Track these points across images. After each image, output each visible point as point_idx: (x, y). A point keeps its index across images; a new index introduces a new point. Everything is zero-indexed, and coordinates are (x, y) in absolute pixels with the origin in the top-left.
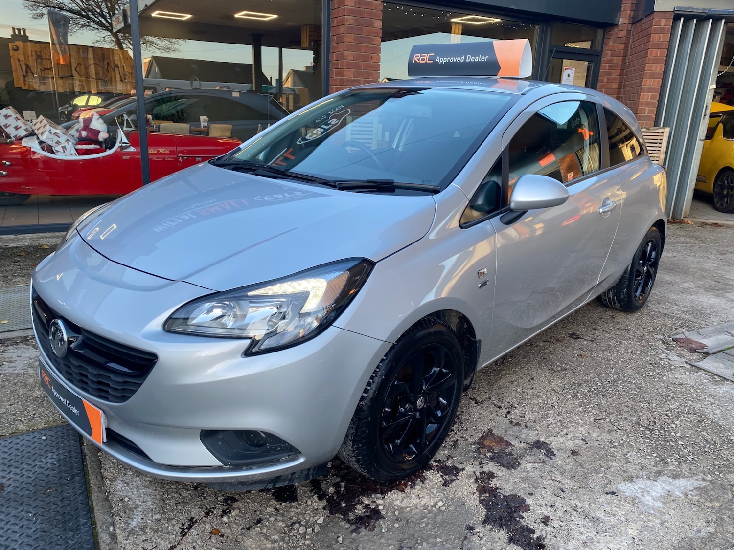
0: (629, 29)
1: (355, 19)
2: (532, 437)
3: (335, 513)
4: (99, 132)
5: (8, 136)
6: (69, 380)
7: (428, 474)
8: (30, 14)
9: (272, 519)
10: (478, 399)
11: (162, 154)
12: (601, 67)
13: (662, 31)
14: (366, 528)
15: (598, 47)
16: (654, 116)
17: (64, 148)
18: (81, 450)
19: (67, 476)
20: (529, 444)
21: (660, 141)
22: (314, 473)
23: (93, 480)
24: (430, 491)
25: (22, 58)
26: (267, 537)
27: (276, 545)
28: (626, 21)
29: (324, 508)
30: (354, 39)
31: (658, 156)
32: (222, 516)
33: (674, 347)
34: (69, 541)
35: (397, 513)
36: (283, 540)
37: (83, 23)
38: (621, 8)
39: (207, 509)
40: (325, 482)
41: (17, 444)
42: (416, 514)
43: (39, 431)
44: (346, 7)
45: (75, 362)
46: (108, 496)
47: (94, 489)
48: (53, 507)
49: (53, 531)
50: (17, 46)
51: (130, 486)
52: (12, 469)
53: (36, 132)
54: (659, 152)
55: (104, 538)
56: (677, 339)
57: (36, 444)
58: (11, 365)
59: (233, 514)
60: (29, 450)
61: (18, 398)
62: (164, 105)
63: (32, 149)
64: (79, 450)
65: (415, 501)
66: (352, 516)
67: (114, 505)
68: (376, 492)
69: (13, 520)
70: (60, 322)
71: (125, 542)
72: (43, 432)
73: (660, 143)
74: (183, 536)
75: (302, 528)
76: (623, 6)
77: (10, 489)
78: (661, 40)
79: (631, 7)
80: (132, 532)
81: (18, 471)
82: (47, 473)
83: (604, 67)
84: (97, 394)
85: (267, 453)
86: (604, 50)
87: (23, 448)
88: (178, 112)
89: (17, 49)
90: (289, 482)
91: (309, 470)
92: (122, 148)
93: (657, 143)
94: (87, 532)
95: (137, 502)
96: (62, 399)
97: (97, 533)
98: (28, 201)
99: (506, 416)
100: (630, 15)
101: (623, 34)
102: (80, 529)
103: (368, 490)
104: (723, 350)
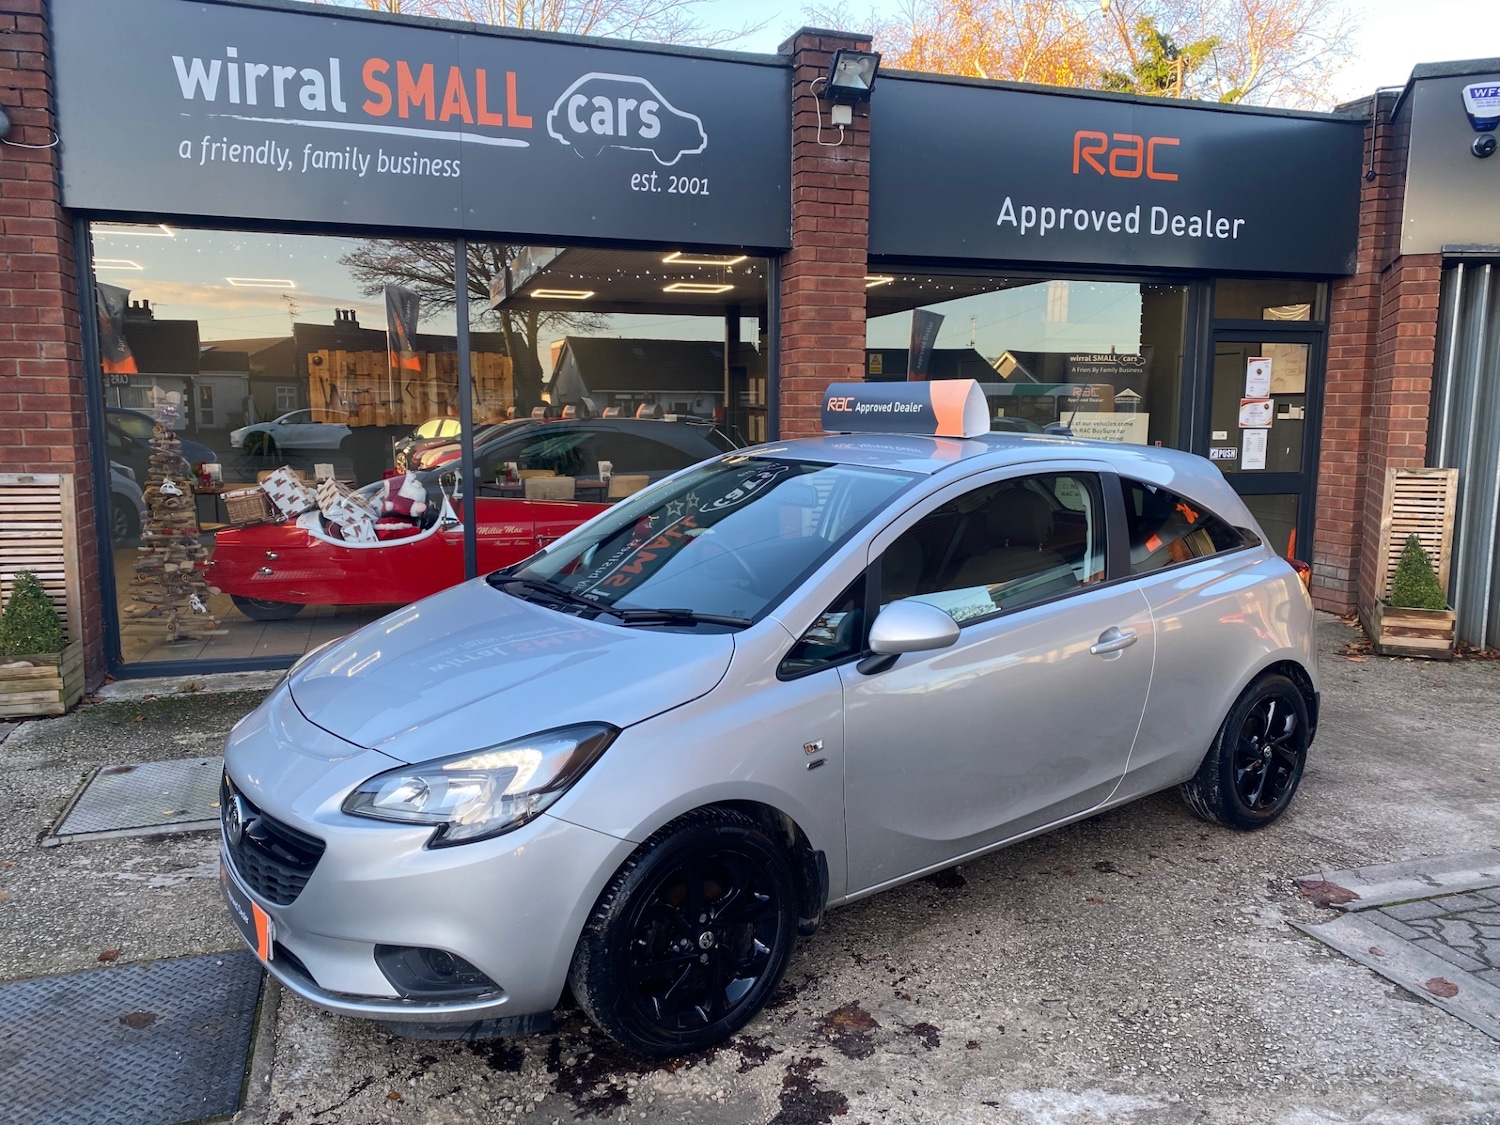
0: (1377, 282)
1: (816, 310)
2: (919, 1015)
3: (564, 1091)
4: (411, 502)
5: (279, 511)
6: (243, 876)
7: (723, 1054)
8: (361, 287)
9: (474, 1089)
10: (866, 956)
11: (510, 535)
12: (1329, 352)
13: (1421, 289)
14: (597, 1114)
15: (1320, 317)
16: (1423, 447)
17: (358, 529)
18: (262, 982)
19: (234, 1013)
20: (908, 1027)
21: (1442, 496)
22: (531, 1024)
23: (264, 1019)
24: (713, 1076)
25: (326, 375)
26: (457, 1110)
27: (468, 1120)
28: (1369, 268)
29: (551, 1084)
30: (816, 342)
31: (1440, 523)
32: (410, 1078)
33: (1289, 896)
34: (213, 1086)
35: (651, 1100)
36: (479, 1116)
37: (448, 297)
38: (1356, 244)
39: (394, 1067)
40: (568, 1051)
41: (185, 968)
42: (678, 1105)
43: (216, 956)
44: (800, 292)
45: (248, 851)
46: (276, 1041)
47: (262, 1030)
48: (206, 1046)
49: (198, 1073)
50: (320, 358)
51: (308, 1032)
52: (171, 998)
53: (321, 504)
54: (1441, 517)
55: (256, 1088)
56: (1302, 882)
57: (208, 971)
58: (208, 866)
59: (426, 1077)
60: (197, 977)
61: (204, 910)
62: (546, 442)
63: (311, 533)
64: (258, 982)
65: (685, 1086)
66: (585, 1097)
67: (280, 1052)
68: (633, 1069)
69: (155, 1057)
70: (237, 800)
71: (279, 1095)
72: (221, 956)
73: (1442, 499)
74: (351, 1096)
75: (509, 1104)
76: (1360, 240)
77: (162, 1021)
78: (1421, 306)
79: (1376, 242)
80: (291, 1085)
81: (177, 1002)
82: (210, 1006)
83: (1335, 353)
84: (267, 894)
85: (457, 984)
86: (1332, 321)
87: (190, 974)
88: (568, 453)
89: (319, 362)
90: (494, 1033)
91: (522, 1018)
92: (445, 527)
93: (1435, 499)
94: (236, 1078)
95: (310, 1051)
96: (234, 902)
97: (249, 1081)
98: (301, 613)
99: (895, 983)
100: (1375, 256)
101: (1365, 291)
102: (229, 1075)
103: (621, 1068)
104: (1381, 906)
